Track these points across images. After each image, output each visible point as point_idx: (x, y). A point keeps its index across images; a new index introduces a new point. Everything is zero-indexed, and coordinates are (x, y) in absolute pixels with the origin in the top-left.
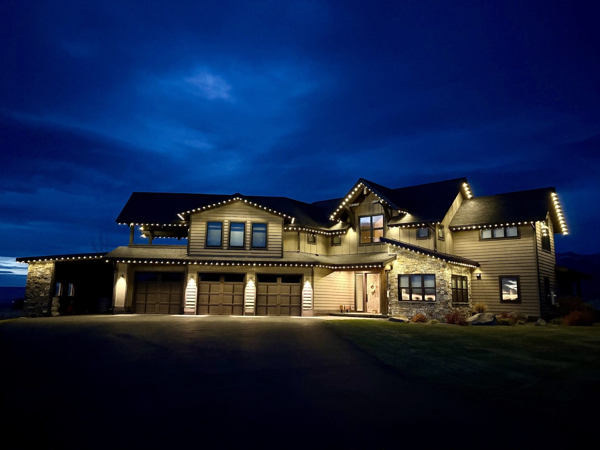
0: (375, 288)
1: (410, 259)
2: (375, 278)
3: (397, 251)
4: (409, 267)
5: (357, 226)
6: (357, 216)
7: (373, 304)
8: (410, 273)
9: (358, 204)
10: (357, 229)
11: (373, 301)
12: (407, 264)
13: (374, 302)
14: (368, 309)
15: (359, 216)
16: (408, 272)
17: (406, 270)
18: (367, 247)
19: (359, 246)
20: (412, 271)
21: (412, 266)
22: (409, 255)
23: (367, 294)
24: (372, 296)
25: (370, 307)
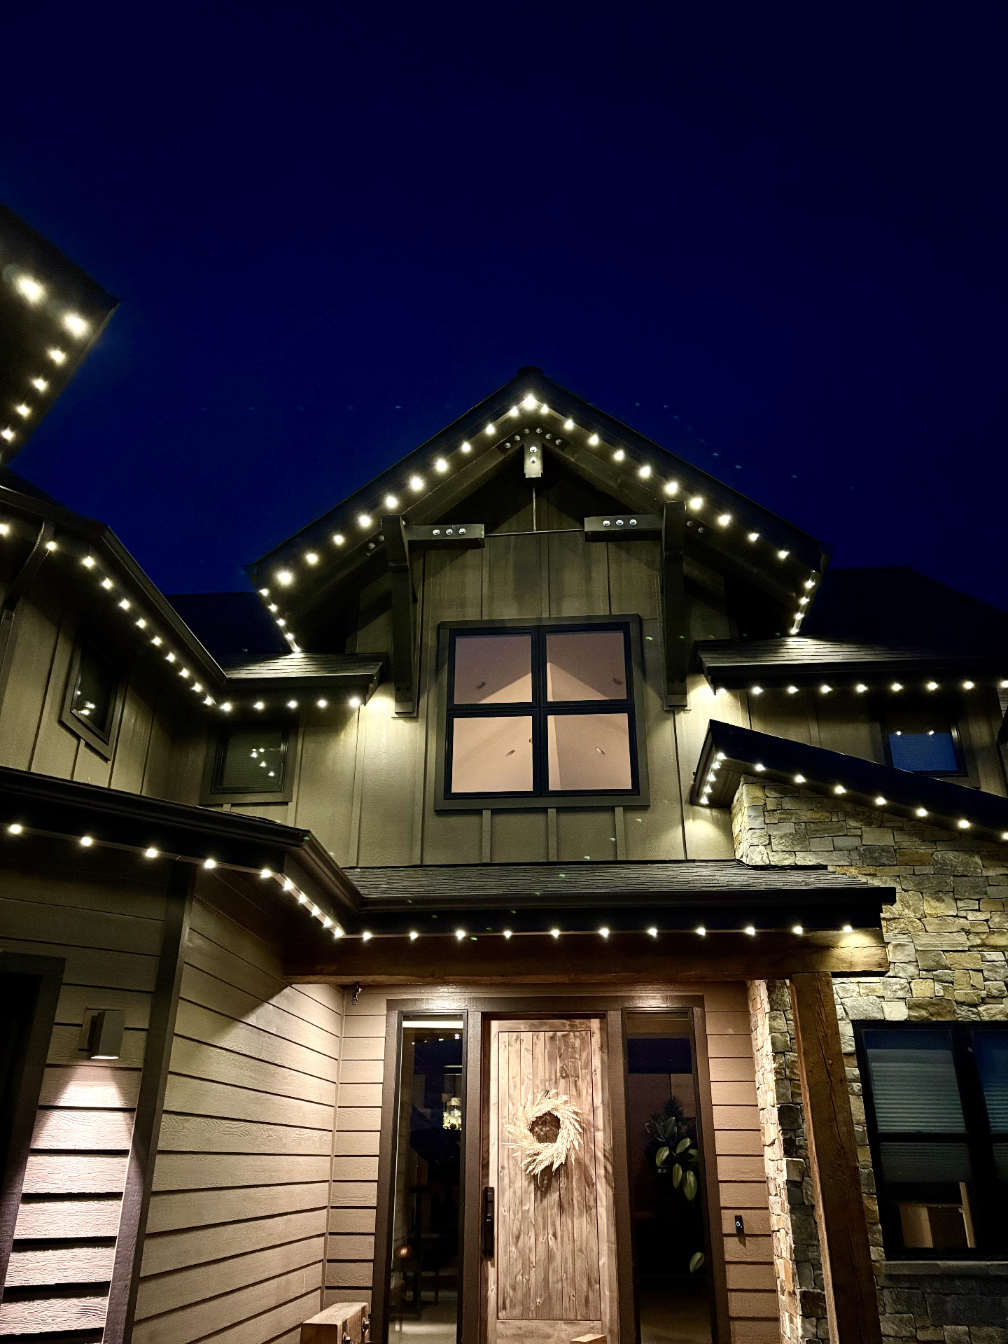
0: (568, 1135)
1: (940, 900)
2: (559, 1052)
3: (828, 841)
4: (946, 959)
5: (427, 678)
6: (431, 624)
7: (546, 1280)
8: (963, 1014)
9: (479, 531)
10: (428, 702)
11: (541, 1248)
12: (924, 939)
13: (550, 1256)
14: (500, 1326)
15: (441, 626)
16: (935, 1003)
17: (924, 989)
18: (501, 819)
19: (440, 813)
20: (973, 996)
21: (968, 960)
22: (928, 870)
23: (493, 1183)
24: (530, 1205)
25: (517, 1311)
